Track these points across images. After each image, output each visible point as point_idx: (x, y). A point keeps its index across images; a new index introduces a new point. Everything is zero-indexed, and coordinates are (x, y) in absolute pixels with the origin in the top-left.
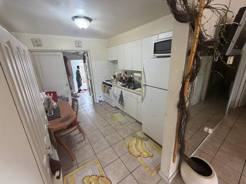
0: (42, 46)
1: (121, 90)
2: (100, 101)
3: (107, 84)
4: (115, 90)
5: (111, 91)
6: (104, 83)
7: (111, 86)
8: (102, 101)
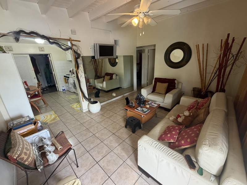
0: (13, 51)
1: (74, 79)
2: (63, 90)
3: (66, 77)
4: (71, 80)
5: (69, 81)
6: (65, 76)
7: (69, 77)
8: (65, 90)
